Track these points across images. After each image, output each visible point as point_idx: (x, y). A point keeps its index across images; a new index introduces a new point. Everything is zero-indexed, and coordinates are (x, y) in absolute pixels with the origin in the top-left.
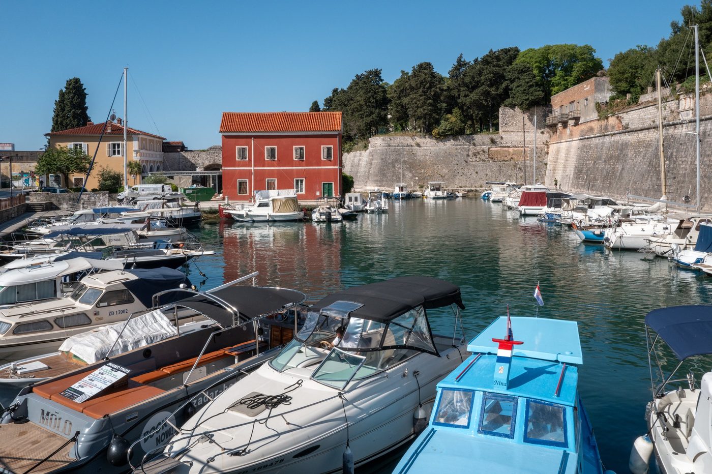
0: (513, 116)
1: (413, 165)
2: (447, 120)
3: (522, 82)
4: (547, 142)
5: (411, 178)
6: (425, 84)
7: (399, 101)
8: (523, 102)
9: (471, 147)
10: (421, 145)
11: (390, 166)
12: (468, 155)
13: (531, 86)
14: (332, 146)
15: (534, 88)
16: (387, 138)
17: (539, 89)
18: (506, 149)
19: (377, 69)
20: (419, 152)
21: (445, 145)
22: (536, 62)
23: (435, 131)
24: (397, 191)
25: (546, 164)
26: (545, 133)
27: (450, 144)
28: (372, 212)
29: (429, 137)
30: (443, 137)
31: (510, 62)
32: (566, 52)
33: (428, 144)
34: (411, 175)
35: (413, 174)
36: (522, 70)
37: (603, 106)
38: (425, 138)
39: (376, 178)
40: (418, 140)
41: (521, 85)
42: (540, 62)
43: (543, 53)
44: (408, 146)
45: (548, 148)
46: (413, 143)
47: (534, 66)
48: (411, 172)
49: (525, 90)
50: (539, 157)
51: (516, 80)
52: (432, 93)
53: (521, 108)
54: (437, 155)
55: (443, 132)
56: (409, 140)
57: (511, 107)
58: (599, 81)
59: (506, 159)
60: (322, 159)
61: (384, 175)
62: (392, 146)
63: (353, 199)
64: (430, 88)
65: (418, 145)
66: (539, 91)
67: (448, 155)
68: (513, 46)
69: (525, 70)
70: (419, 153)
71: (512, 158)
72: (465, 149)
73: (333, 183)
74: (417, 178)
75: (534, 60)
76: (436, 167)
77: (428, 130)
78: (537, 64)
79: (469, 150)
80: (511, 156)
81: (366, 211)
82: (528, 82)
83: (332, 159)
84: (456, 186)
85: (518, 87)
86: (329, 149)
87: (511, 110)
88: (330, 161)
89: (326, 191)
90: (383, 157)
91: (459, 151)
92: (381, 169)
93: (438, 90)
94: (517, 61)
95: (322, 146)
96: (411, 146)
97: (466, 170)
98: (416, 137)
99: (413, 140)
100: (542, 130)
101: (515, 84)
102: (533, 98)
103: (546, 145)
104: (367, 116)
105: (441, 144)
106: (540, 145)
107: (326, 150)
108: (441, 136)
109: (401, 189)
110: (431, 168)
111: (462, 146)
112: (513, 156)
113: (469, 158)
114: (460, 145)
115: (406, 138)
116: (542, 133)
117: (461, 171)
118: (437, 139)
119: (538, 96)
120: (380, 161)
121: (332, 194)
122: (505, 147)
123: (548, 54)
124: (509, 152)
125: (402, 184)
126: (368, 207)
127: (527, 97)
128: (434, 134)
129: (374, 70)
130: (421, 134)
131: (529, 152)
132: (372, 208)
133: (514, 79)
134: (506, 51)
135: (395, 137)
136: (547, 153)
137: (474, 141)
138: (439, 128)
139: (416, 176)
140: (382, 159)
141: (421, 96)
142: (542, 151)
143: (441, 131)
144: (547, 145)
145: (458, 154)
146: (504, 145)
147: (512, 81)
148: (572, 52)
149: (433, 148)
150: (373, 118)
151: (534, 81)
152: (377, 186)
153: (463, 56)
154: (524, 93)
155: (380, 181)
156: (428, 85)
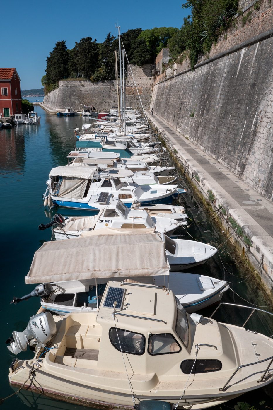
0: (134, 69)
1: (80, 97)
2: (98, 71)
3: (139, 50)
4: (152, 84)
5: (79, 104)
6: (86, 50)
7: (73, 60)
8: (139, 61)
9: (112, 87)
10: (85, 85)
11: (68, 97)
12: (110, 92)
13: (144, 52)
14: (7, 88)
15: (145, 53)
16: (66, 81)
17: (148, 54)
18: (131, 88)
19: (63, 41)
20: (83, 89)
21: (97, 86)
23: (92, 78)
24: (67, 111)
25: (151, 97)
26: (152, 79)
27: (100, 85)
29: (89, 81)
30: (96, 81)
31: (136, 37)
32: (163, 32)
33: (88, 85)
34: (78, 102)
35: (80, 102)
36: (140, 42)
37: (166, 65)
38: (87, 81)
39: (60, 104)
40: (83, 82)
41: (138, 51)
42: (150, 38)
43: (152, 32)
44: (77, 86)
45: (153, 88)
46: (80, 85)
47: (147, 40)
48: (79, 101)
49: (140, 54)
50: (148, 93)
51: (136, 48)
52: (90, 56)
53: (138, 65)
54: (93, 91)
55: (96, 78)
56: (78, 83)
57: (133, 64)
58: (165, 51)
59: (130, 94)
60: (2, 95)
61: (64, 102)
62: (69, 86)
63: (19, 117)
64: (88, 53)
65: (83, 85)
66: (148, 55)
67: (100, 91)
68: (139, 28)
69: (142, 42)
70: (83, 90)
71: (133, 93)
72: (108, 88)
73: (9, 108)
75: (147, 37)
76: (92, 98)
77: (87, 77)
78: (148, 39)
79: (110, 89)
80: (133, 92)
82: (142, 50)
83: (8, 95)
84: (103, 109)
85: (137, 52)
86: (5, 90)
87: (133, 66)
89: (6, 112)
90: (63, 92)
91: (105, 89)
92: (63, 99)
93: (93, 54)
94: (139, 37)
95: (1, 88)
96: (79, 86)
97: (109, 100)
98: (82, 81)
99: (80, 83)
100: (150, 77)
102: (144, 59)
103: (152, 86)
104: (57, 69)
105: (95, 85)
106: (149, 86)
107: (3, 90)
108: (95, 80)
109: (69, 110)
110: (89, 98)
111: (107, 86)
112: (134, 92)
113: (110, 93)
114: (106, 86)
115: (76, 81)
116: (150, 79)
117: (106, 100)
118: (93, 82)
119: (147, 58)
120: (62, 95)
121: (9, 114)
122: (130, 87)
123: (155, 33)
124: (132, 90)
125: (70, 108)
127: (141, 59)
128: (91, 79)
129: (61, 41)
130: (85, 79)
131: (143, 90)
134: (135, 31)
135: (70, 81)
136: (152, 91)
137: (113, 84)
138: (94, 76)
139: (81, 103)
140: (63, 93)
141: (83, 57)
142: (149, 89)
143: (95, 78)
144: (153, 86)
145: (104, 91)
146: (129, 86)
147: (135, 49)
148: (167, 32)
149: (91, 87)
150: (60, 70)
151: (145, 49)
152: (61, 109)
153: (111, 33)
154: (139, 56)
155: (62, 106)
156: (87, 51)
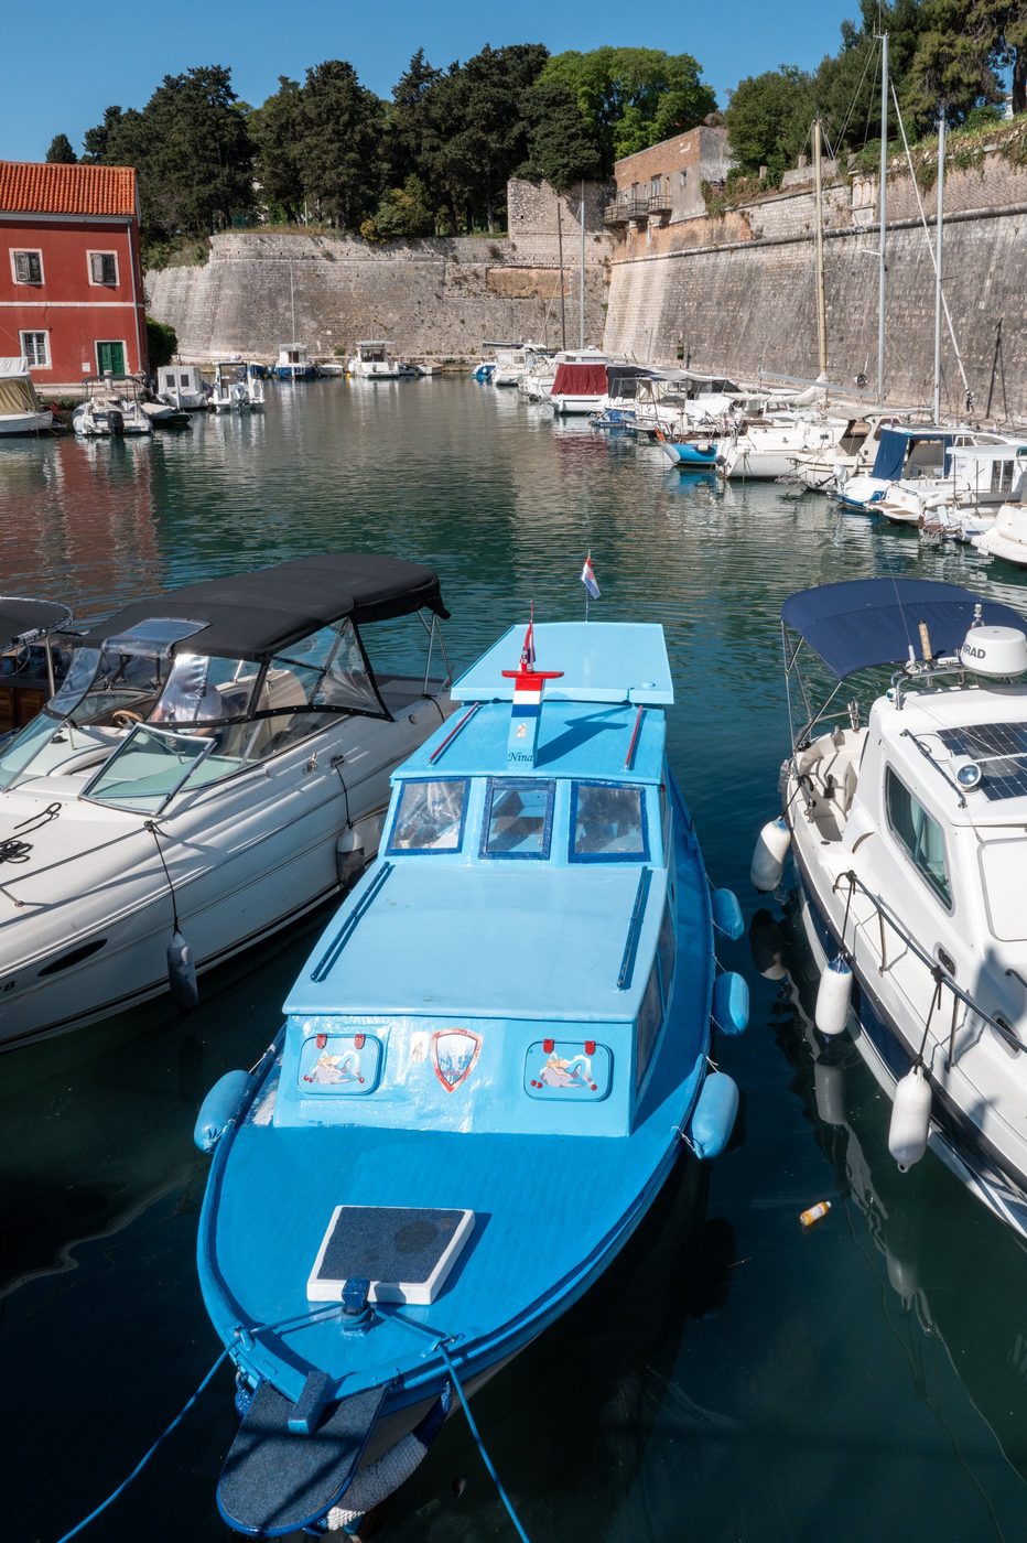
0: (536, 200)
1: (318, 302)
2: (393, 201)
3: (556, 127)
4: (607, 259)
5: (316, 332)
6: (338, 113)
7: (279, 151)
8: (557, 170)
9: (449, 264)
10: (337, 255)
11: (266, 305)
12: (443, 284)
13: (573, 137)
14: (115, 253)
15: (579, 141)
16: (254, 237)
17: (589, 144)
18: (524, 271)
19: (219, 67)
20: (333, 273)
21: (391, 258)
22: (583, 84)
23: (367, 227)
24: (283, 361)
25: (605, 307)
26: (603, 240)
27: (401, 257)
28: (227, 410)
29: (353, 239)
30: (384, 239)
31: (529, 77)
32: (644, 67)
33: (352, 254)
34: (314, 325)
35: (319, 322)
36: (554, 98)
37: (715, 189)
38: (345, 240)
39: (231, 332)
40: (328, 244)
41: (552, 133)
42: (591, 84)
43: (597, 64)
44: (304, 257)
45: (609, 272)
46: (317, 252)
47: (580, 91)
48: (314, 317)
49: (561, 144)
50: (591, 291)
51: (543, 120)
52: (357, 137)
53: (553, 184)
54: (373, 280)
55: (385, 229)
56: (307, 245)
57: (531, 180)
58: (708, 136)
59: (524, 293)
60: (91, 283)
61: (251, 324)
62: (268, 257)
63: (178, 380)
64: (351, 123)
65: (329, 256)
66: (589, 148)
67: (399, 282)
68: (536, 42)
69: (559, 100)
70: (331, 276)
71: (536, 292)
72: (437, 268)
73: (124, 342)
74: (329, 333)
75: (578, 78)
76: (371, 308)
77: (351, 223)
78: (585, 88)
79: (444, 271)
80: (533, 288)
81: (212, 408)
82: (566, 128)
83: (118, 284)
84: (418, 351)
85: (547, 136)
86: (107, 261)
87: (532, 187)
88: (114, 288)
89: (107, 361)
90: (245, 282)
91: (423, 273)
92: (242, 309)
93: (370, 130)
94: (543, 78)
95: (89, 252)
96: (313, 257)
97: (439, 317)
98: (323, 238)
99: (316, 244)
100: (597, 233)
101: (539, 130)
102: (577, 163)
103: (604, 265)
104: (201, 182)
105: (381, 255)
106: (594, 266)
107: (99, 262)
108: (380, 237)
109: (295, 356)
110: (360, 310)
111: (429, 263)
112: (539, 288)
113: (446, 289)
114: (426, 260)
115: (300, 238)
116: (598, 239)
117: (428, 318)
118: (371, 244)
119: (588, 159)
120: (238, 292)
121: (122, 369)
122: (521, 267)
123: (609, 67)
124: (530, 279)
125: (295, 346)
126: (215, 400)
127: (565, 161)
128: (364, 232)
129: (210, 68)
130: (335, 231)
131: (571, 280)
132: (226, 401)
133: (538, 118)
134: (520, 52)
135: (273, 236)
136: (608, 283)
137: (455, 252)
138: (376, 219)
139: (327, 329)
140: (245, 287)
141: (330, 141)
142: (596, 277)
143: (380, 226)
144: (607, 266)
145: (421, 280)
146: (519, 263)
147: (534, 123)
148: (656, 67)
149: (363, 265)
150: (216, 188)
151: (579, 126)
152: (236, 350)
153: (424, 54)
154: (558, 151)
155: (241, 338)
156: (346, 117)
